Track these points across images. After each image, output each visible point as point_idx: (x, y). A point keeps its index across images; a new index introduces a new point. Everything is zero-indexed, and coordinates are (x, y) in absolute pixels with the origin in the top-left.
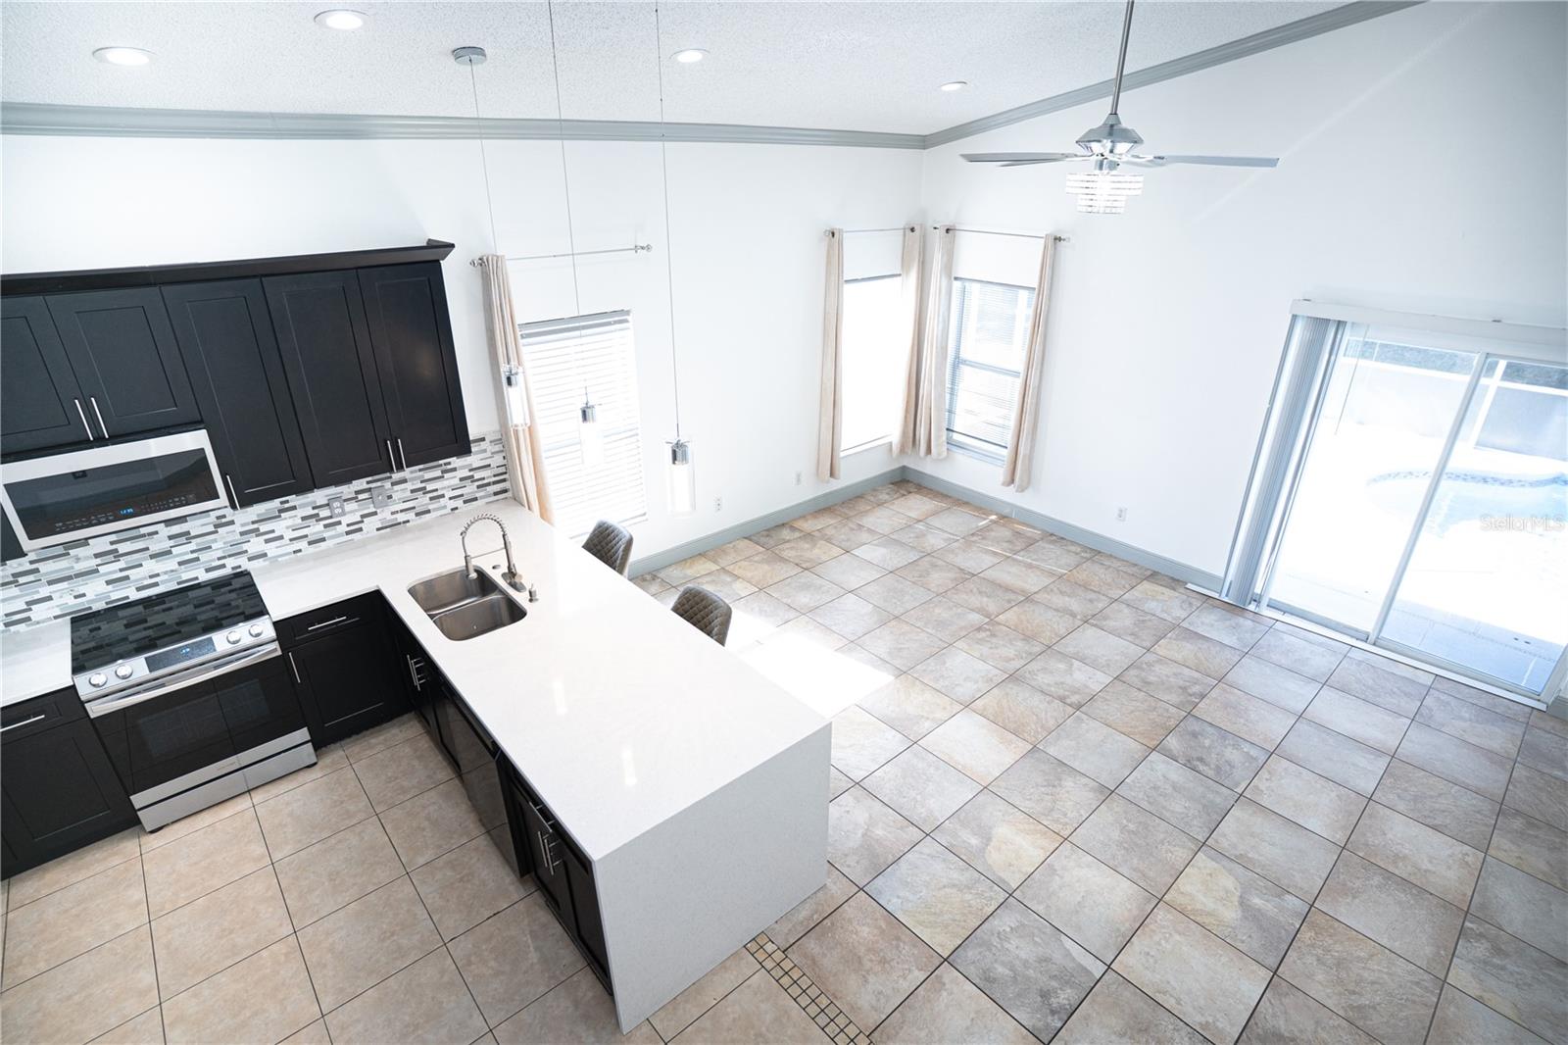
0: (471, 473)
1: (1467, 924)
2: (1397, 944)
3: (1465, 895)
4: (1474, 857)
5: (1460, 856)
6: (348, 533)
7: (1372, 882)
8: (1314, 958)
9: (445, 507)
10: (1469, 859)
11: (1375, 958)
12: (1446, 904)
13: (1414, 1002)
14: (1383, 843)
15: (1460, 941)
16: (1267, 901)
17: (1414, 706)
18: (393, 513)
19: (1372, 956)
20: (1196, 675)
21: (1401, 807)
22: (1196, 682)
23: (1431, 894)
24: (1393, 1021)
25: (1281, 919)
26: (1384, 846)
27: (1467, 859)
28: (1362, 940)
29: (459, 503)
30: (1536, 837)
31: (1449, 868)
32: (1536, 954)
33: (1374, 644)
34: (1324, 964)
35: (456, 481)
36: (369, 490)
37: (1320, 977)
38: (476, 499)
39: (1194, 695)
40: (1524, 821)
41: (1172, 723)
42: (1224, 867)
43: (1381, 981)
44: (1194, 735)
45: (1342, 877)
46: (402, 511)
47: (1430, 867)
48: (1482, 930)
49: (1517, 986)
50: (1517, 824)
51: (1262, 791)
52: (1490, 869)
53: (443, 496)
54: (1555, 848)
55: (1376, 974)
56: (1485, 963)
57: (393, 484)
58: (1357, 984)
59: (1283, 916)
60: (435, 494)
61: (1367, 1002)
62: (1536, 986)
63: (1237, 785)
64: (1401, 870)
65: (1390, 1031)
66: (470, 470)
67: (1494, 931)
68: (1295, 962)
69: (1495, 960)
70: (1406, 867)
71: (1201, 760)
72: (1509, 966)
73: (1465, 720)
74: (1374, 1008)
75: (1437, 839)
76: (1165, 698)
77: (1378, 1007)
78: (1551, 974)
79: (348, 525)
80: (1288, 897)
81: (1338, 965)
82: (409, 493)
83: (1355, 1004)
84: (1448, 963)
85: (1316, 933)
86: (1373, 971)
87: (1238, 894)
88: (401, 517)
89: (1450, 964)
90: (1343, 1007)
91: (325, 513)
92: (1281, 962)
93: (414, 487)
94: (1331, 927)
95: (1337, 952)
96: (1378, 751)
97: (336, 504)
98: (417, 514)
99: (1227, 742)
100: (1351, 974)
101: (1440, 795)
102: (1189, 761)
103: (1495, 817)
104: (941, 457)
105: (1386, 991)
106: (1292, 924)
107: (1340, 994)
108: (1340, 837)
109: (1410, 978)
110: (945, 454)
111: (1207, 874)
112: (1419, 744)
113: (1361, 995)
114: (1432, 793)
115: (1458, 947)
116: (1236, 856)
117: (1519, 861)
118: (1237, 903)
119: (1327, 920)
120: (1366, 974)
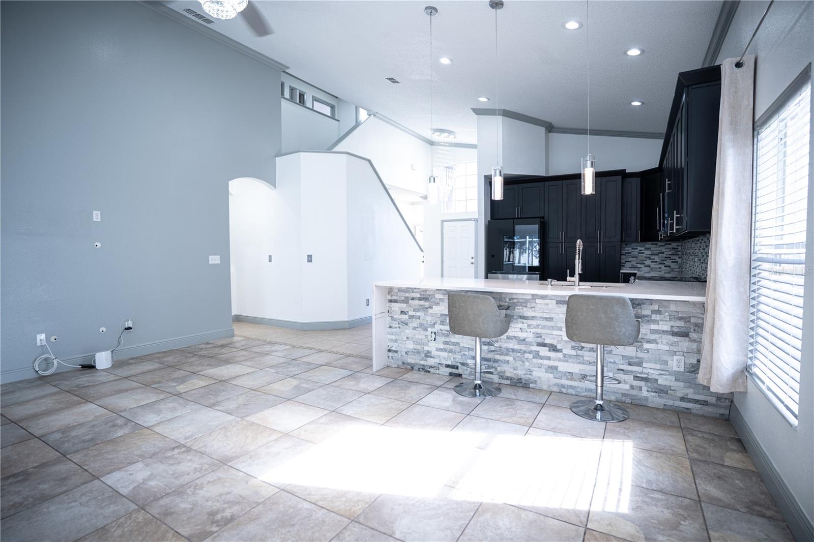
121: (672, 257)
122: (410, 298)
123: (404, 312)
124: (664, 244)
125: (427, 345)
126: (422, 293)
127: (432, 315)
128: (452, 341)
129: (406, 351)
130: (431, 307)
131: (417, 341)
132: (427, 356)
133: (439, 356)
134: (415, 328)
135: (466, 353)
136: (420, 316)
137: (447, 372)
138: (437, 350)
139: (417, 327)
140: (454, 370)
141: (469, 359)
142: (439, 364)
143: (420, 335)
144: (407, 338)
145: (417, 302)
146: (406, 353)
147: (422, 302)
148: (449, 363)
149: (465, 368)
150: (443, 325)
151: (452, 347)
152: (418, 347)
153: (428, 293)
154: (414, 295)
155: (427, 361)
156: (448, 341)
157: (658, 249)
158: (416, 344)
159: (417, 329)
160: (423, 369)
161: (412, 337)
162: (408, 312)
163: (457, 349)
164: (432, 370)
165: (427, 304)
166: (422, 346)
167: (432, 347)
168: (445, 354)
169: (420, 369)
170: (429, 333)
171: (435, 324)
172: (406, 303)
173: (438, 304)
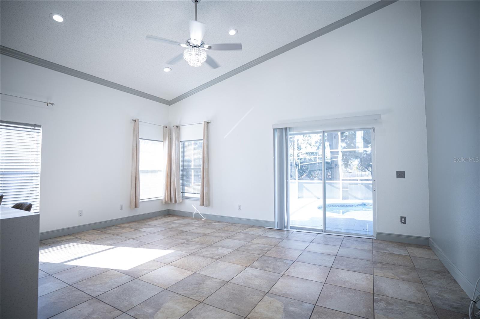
1: (375, 297)
2: (352, 311)
3: (371, 288)
4: (370, 277)
5: (365, 277)
7: (337, 292)
10: (369, 278)
12: (366, 293)
14: (338, 279)
15: (375, 303)
16: (296, 307)
17: (340, 243)
20: (266, 246)
21: (342, 268)
22: (266, 247)
23: (360, 291)
26: (339, 280)
27: (368, 277)
30: (386, 267)
31: (363, 281)
32: (401, 301)
33: (325, 232)
39: (265, 251)
40: (381, 264)
41: (256, 259)
42: (276, 299)
44: (265, 261)
45: (325, 292)
47: (356, 282)
48: (381, 298)
49: (400, 314)
50: (379, 265)
51: (291, 272)
52: (376, 279)
54: (393, 269)
56: (386, 309)
59: (303, 312)
62: (407, 312)
63: (282, 272)
64: (347, 286)
67: (385, 297)
69: (389, 307)
70: (348, 284)
71: (267, 267)
72: (394, 308)
73: (356, 244)
75: (356, 274)
76: (254, 253)
78: (409, 307)
80: (305, 304)
84: (373, 313)
85: (319, 315)
87: (283, 307)
89: (374, 313)
94: (324, 311)
96: (331, 255)
99: (277, 261)
101: (354, 262)
102: (262, 268)
103: (372, 265)
104: (180, 202)
106: (308, 314)
108: (323, 280)
110: (181, 200)
111: (269, 303)
112: (343, 252)
114: (351, 262)
115: (375, 306)
116: (282, 294)
117: (384, 275)
118: (282, 311)
119: (323, 309)
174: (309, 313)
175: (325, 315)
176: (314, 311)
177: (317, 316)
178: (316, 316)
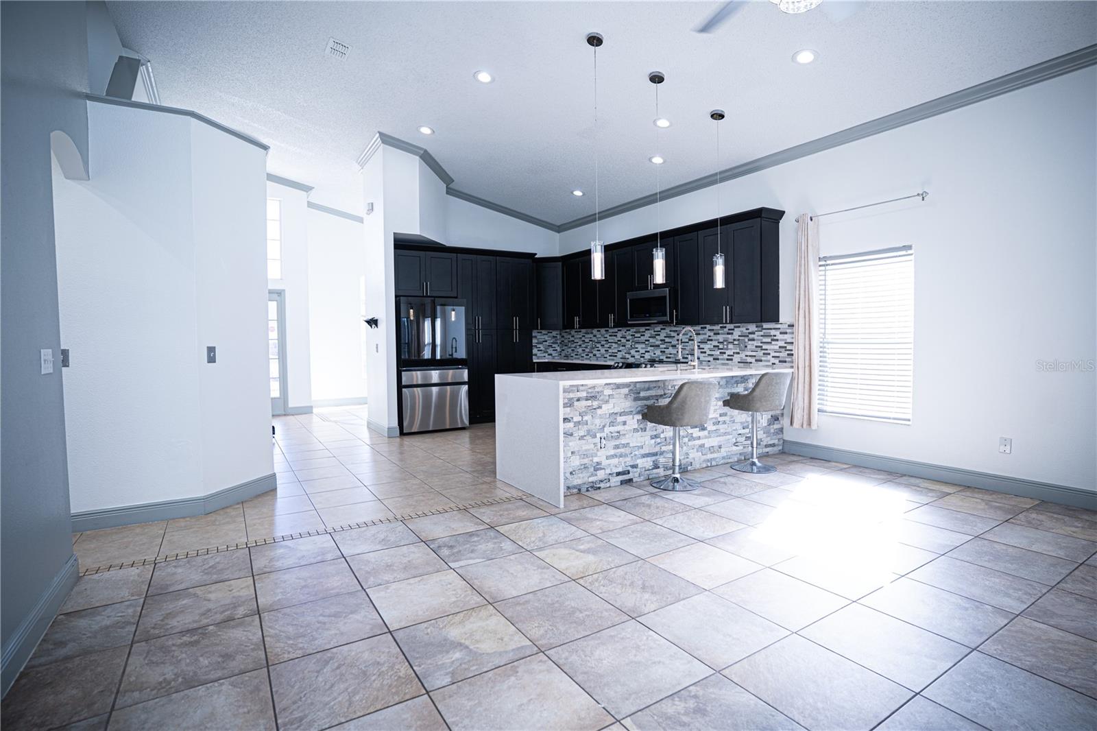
0: (786, 345)
6: (728, 360)
8: (382, 661)
9: (769, 361)
11: (347, 704)
13: (294, 703)
16: (453, 662)
18: (746, 356)
19: (350, 705)
24: (301, 676)
25: (429, 661)
28: (369, 707)
29: (776, 361)
34: (373, 664)
35: (777, 347)
36: (739, 340)
37: (366, 655)
38: (785, 362)
42: (506, 651)
43: (328, 692)
46: (750, 356)
53: (769, 354)
55: (335, 694)
57: (749, 340)
58: (342, 675)
59: (432, 664)
60: (766, 352)
61: (325, 670)
65: (298, 669)
66: (785, 343)
68: (389, 647)
74: (318, 672)
77: (316, 674)
79: (728, 355)
81: (364, 673)
82: (754, 347)
83: (331, 662)
85: (400, 677)
86: (339, 694)
87: (471, 647)
88: (749, 359)
90: (336, 653)
91: (721, 346)
92: (395, 640)
93: (758, 345)
94: (397, 693)
95: (374, 680)
97: (725, 343)
98: (756, 360)
100: (351, 676)
105: (319, 690)
106: (420, 666)
107: (345, 658)
109: (309, 718)
113: (333, 671)
118: (462, 641)
119: (405, 694)
120: (342, 686)
121: (553, 346)
122: (575, 399)
123: (567, 419)
124: (546, 333)
125: (596, 456)
126: (590, 391)
127: (601, 417)
128: (623, 443)
129: (571, 470)
130: (600, 407)
131: (585, 453)
132: (596, 470)
133: (609, 465)
134: (582, 438)
135: (637, 453)
136: (587, 421)
137: (618, 481)
138: (607, 458)
139: (585, 436)
140: (624, 476)
141: (639, 458)
142: (610, 474)
143: (588, 445)
144: (572, 453)
145: (584, 403)
146: (571, 473)
147: (589, 403)
148: (620, 470)
149: (635, 470)
150: (613, 426)
151: (622, 450)
152: (586, 461)
153: (597, 390)
154: (579, 395)
155: (596, 475)
156: (618, 443)
157: (542, 337)
158: (583, 458)
159: (585, 438)
160: (592, 487)
161: (579, 451)
162: (572, 418)
163: (627, 451)
164: (602, 485)
165: (595, 404)
166: (591, 458)
167: (601, 457)
168: (615, 461)
169: (589, 489)
170: (597, 440)
171: (604, 426)
172: (570, 406)
173: (607, 402)
174: (420, 668)
175: (390, 686)
176: (417, 679)
177: (401, 674)
178: (403, 672)
